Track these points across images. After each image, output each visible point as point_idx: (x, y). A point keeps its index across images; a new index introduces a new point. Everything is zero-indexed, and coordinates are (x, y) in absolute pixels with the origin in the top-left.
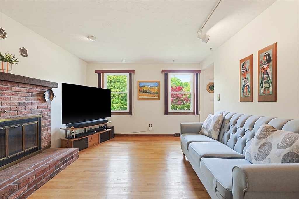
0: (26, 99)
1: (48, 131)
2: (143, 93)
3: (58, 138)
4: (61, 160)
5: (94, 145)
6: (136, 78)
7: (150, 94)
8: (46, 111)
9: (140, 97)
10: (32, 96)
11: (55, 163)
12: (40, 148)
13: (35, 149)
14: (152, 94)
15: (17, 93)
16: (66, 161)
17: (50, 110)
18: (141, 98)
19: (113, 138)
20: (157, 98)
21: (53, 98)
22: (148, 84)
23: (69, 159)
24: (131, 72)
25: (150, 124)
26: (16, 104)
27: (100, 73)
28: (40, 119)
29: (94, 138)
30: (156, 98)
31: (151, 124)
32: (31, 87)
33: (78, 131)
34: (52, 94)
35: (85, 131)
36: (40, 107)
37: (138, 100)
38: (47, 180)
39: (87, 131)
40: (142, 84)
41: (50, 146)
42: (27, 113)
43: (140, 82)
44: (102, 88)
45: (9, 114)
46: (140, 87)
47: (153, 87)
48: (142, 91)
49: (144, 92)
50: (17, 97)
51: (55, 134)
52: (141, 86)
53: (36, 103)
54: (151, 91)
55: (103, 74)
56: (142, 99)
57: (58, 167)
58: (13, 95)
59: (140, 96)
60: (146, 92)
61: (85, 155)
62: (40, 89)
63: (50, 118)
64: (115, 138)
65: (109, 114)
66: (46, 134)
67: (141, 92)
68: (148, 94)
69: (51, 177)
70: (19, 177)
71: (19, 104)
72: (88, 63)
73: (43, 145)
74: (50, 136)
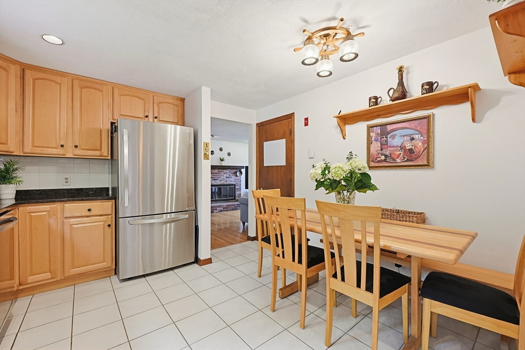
0: (229, 175)
1: (240, 192)
10: (232, 174)
11: (234, 205)
13: (232, 199)
15: (225, 173)
17: (241, 181)
28: (235, 185)
32: (231, 170)
34: (241, 173)
36: (235, 179)
38: (230, 210)
42: (229, 181)
45: (223, 182)
53: (234, 177)
62: (235, 171)
63: (240, 185)
69: (233, 210)
71: (226, 178)
73: (236, 198)
74: (240, 195)
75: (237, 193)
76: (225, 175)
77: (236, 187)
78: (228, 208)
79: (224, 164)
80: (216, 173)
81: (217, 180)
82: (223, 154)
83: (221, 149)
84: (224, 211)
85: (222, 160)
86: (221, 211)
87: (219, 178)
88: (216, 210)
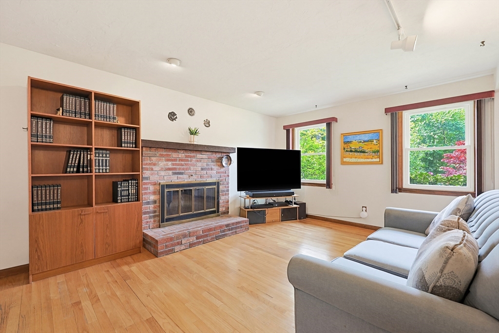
0: (207, 165)
1: (227, 197)
2: (350, 153)
3: (238, 206)
4: (227, 225)
5: (273, 222)
6: (338, 130)
7: (362, 154)
8: (225, 176)
9: (345, 160)
10: (213, 161)
11: (221, 227)
12: (218, 211)
13: (213, 212)
14: (366, 154)
15: (200, 160)
16: (233, 229)
17: (228, 176)
18: (346, 162)
19: (304, 219)
20: (378, 160)
21: (230, 164)
22: (358, 137)
23: (236, 228)
24: (329, 122)
25: (363, 207)
26: (200, 169)
27: (288, 129)
28: (218, 184)
29: (274, 213)
30: (374, 160)
31: (366, 207)
32: (211, 154)
33: (261, 201)
34: (229, 159)
35: (266, 202)
36: (219, 172)
37: (342, 164)
38: (212, 240)
39: (267, 203)
40: (349, 138)
41: (228, 212)
42: (208, 177)
43: (345, 135)
44: (291, 149)
45: (195, 177)
46: (345, 143)
47: (368, 141)
48: (349, 149)
49: (351, 151)
50: (200, 163)
51: (235, 201)
52: (347, 141)
53: (215, 168)
54: (365, 148)
55: (293, 130)
56: (349, 162)
57: (224, 231)
58: (198, 161)
59: (345, 157)
60: (356, 151)
61: (256, 229)
62: (219, 155)
63: (228, 183)
64: (308, 219)
65: (297, 184)
66: (224, 198)
67: (347, 151)
68: (358, 154)
69: (217, 238)
70: (193, 228)
71: (202, 169)
72: (277, 118)
73: (221, 209)
74: (228, 202)
75: (222, 199)
76: (199, 164)
77: (221, 187)
78: (206, 236)
79: (197, 140)
80: (181, 160)
81: (181, 174)
82: (196, 122)
83: (191, 112)
84: (199, 243)
85: (193, 133)
86: (191, 245)
87: (187, 169)
88: (181, 244)
